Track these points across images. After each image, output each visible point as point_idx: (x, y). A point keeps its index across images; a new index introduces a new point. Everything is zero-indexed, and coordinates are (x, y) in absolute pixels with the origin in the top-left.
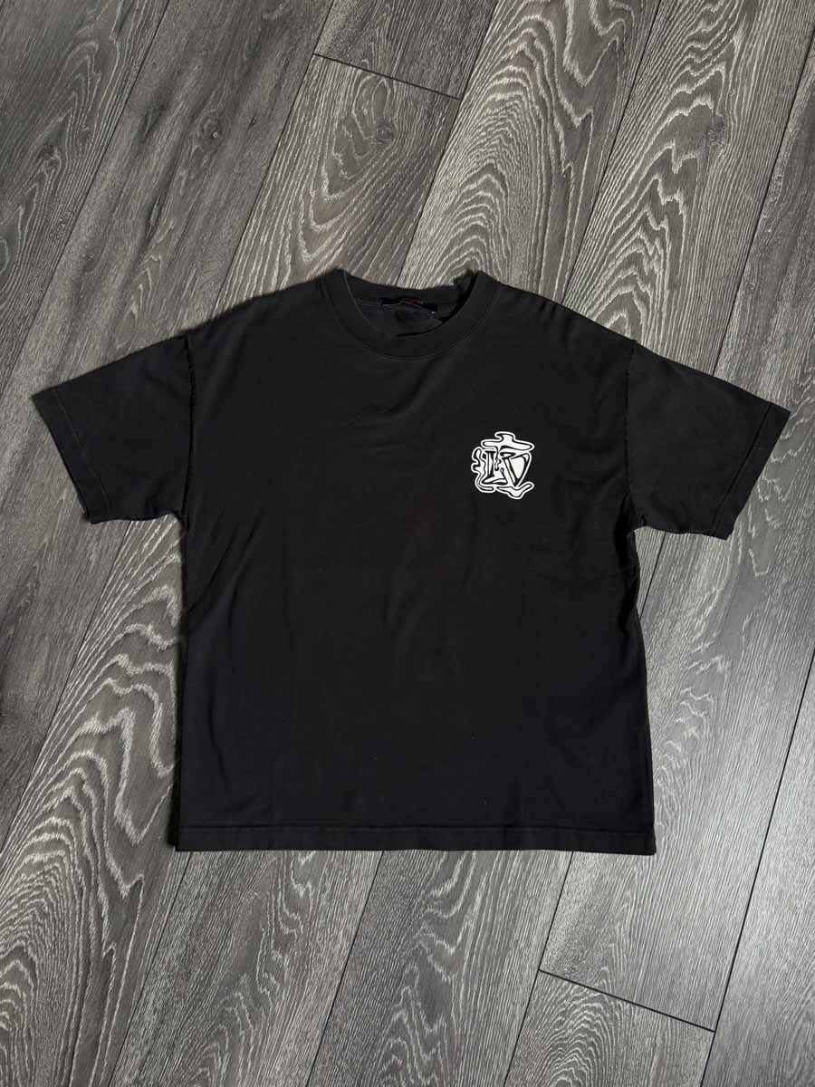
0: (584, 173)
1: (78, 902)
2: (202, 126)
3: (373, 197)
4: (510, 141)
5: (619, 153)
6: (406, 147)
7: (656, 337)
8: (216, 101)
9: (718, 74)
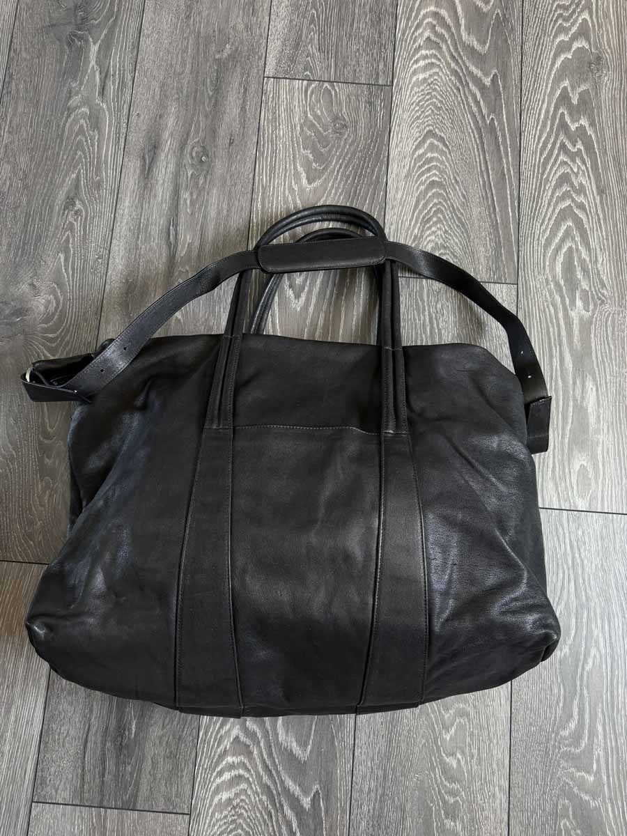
0: (505, 120)
1: (270, 825)
2: (191, 154)
3: (345, 179)
4: (440, 109)
5: (528, 97)
6: (359, 133)
7: (600, 235)
8: (197, 132)
9: (584, 20)
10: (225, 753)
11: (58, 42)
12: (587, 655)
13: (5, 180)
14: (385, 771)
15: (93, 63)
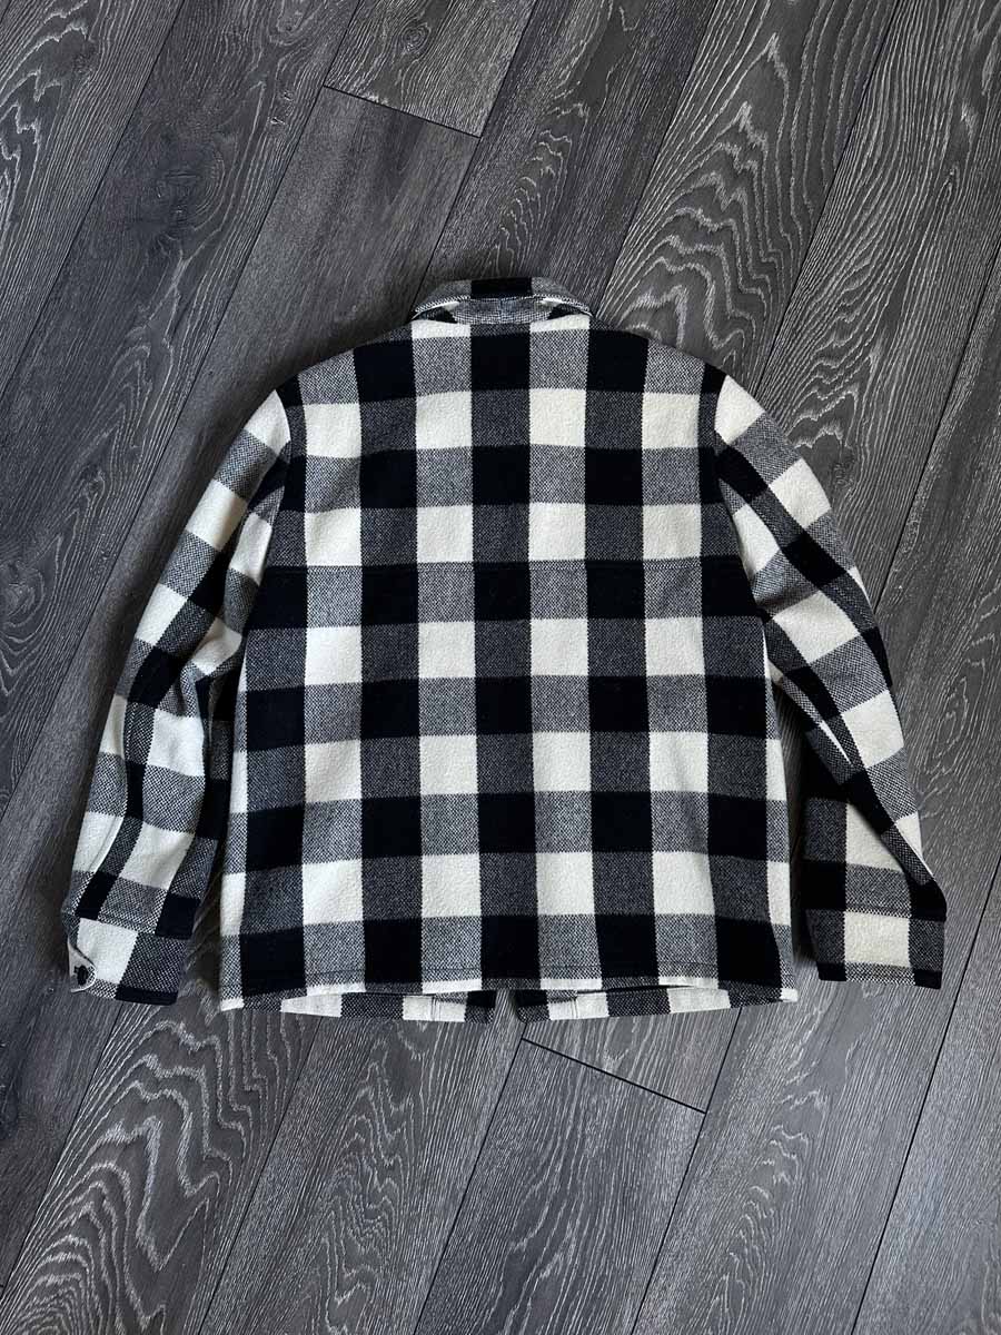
9: (850, 397)
10: (67, 1229)
11: (138, 245)
12: (548, 1258)
13: (20, 418)
14: (250, 1316)
15: (174, 286)
